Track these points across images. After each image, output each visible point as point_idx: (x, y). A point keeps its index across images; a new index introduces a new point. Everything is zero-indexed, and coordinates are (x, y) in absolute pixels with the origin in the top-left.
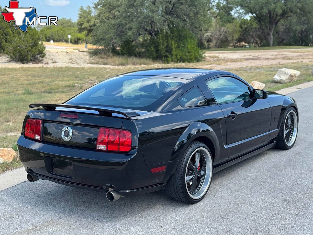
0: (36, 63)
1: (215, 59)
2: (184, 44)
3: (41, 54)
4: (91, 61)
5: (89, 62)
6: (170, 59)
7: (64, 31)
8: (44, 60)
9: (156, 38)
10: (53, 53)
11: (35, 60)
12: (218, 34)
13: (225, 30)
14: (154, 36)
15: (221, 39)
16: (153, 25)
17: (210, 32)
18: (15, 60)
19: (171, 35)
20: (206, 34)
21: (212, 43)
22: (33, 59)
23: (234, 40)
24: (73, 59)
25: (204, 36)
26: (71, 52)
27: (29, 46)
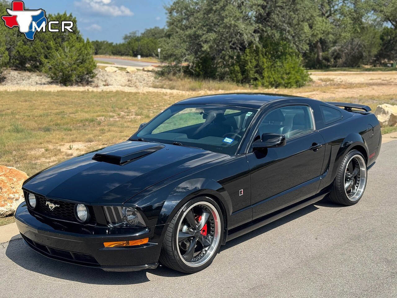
0: (83, 86)
2: (281, 62)
3: (91, 74)
4: (155, 84)
5: (151, 85)
6: (260, 83)
7: (155, 43)
8: (95, 81)
10: (109, 72)
11: (82, 81)
12: (349, 48)
13: (359, 43)
14: (239, 51)
15: (353, 55)
16: (238, 37)
17: (339, 46)
18: (57, 81)
19: (264, 50)
20: (333, 48)
21: (341, 60)
22: (80, 80)
23: (372, 57)
24: (133, 81)
25: (330, 51)
26: (133, 71)
27: (74, 64)
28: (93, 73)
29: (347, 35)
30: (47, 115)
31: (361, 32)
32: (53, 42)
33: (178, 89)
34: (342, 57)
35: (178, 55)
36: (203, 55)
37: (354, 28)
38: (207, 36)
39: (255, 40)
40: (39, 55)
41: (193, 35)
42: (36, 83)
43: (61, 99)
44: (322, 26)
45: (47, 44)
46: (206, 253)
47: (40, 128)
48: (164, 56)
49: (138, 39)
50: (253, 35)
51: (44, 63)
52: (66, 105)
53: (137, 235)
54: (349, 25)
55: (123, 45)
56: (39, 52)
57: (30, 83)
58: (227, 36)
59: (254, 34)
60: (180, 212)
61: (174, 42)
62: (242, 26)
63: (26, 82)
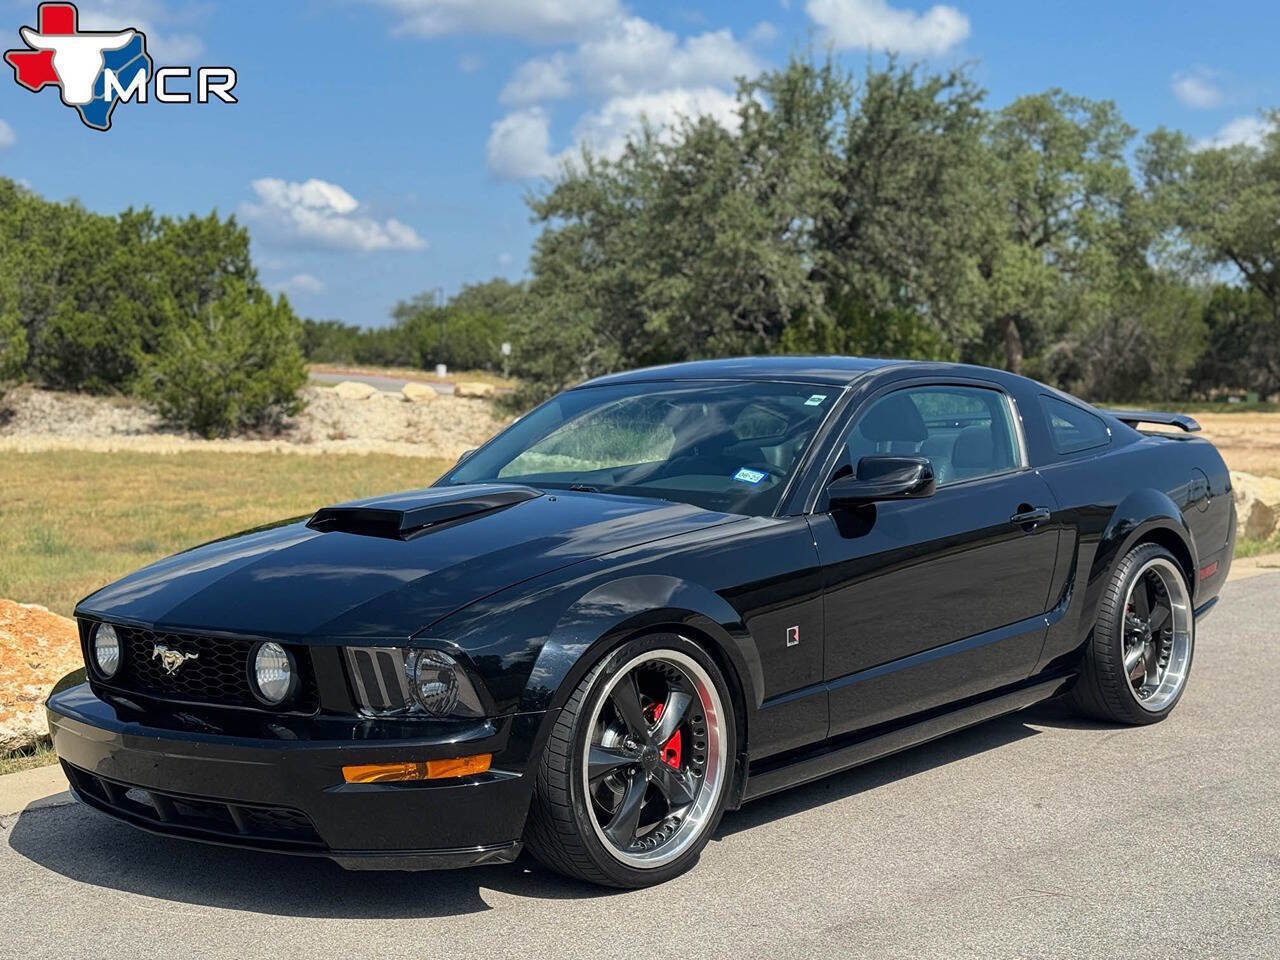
0: (262, 439)
3: (287, 400)
7: (493, 328)
8: (302, 425)
10: (347, 399)
11: (259, 423)
12: (1106, 347)
13: (1137, 332)
15: (1120, 369)
16: (759, 290)
17: (1074, 340)
18: (179, 422)
19: (841, 333)
20: (1055, 348)
21: (1080, 382)
22: (253, 421)
23: (1178, 375)
24: (422, 426)
25: (1047, 355)
26: (422, 397)
27: (237, 368)
28: (295, 399)
29: (1102, 299)
30: (147, 515)
31: (1143, 290)
32: (171, 301)
33: (568, 454)
34: (1084, 376)
35: (567, 345)
36: (648, 348)
37: (1120, 277)
38: (661, 286)
39: (812, 302)
40: (126, 341)
41: (618, 286)
42: (110, 430)
43: (189, 473)
44: (1021, 269)
45: (153, 308)
46: (677, 828)
47: (121, 545)
48: (523, 351)
49: (439, 317)
50: (805, 288)
51: (140, 365)
52: (208, 487)
53: (453, 741)
54: (1105, 270)
55: (393, 333)
56: (125, 333)
57: (92, 429)
58: (723, 289)
59: (809, 284)
60: (595, 677)
61: (556, 305)
62: (771, 257)
63: (83, 426)
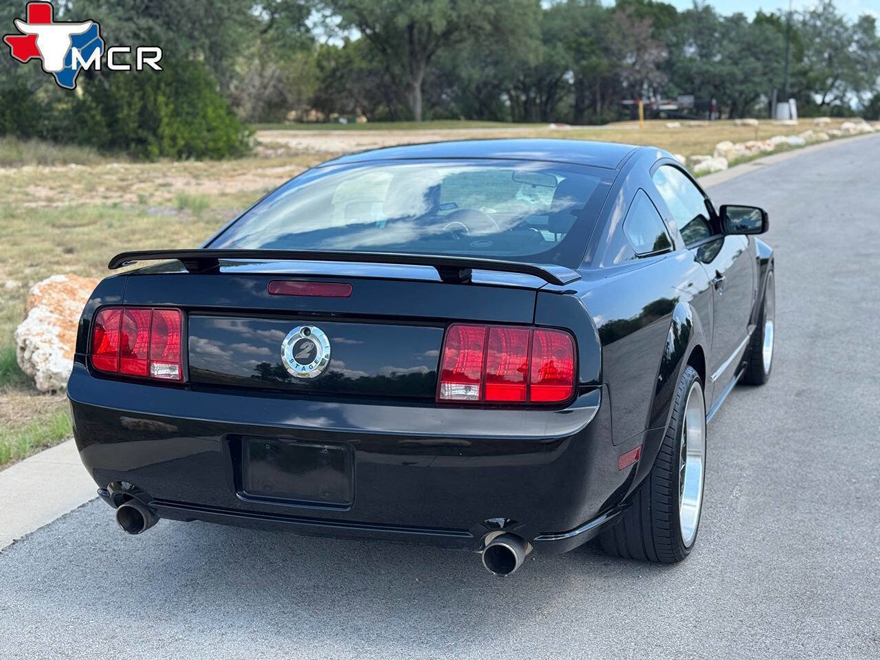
1: (280, 151)
2: (191, 104)
6: (155, 150)
9: (106, 85)
12: (257, 83)
13: (276, 74)
15: (267, 99)
